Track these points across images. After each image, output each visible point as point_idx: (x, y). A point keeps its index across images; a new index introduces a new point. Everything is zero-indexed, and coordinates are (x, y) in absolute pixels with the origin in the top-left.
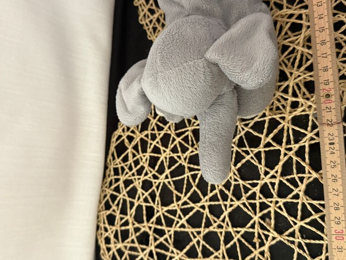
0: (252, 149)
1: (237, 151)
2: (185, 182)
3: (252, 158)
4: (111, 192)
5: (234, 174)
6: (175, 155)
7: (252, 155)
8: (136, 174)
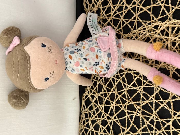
0: (165, 100)
1: (155, 102)
2: (127, 120)
3: (165, 105)
4: (85, 127)
5: (155, 115)
6: (119, 105)
7: (165, 104)
8: (97, 116)
